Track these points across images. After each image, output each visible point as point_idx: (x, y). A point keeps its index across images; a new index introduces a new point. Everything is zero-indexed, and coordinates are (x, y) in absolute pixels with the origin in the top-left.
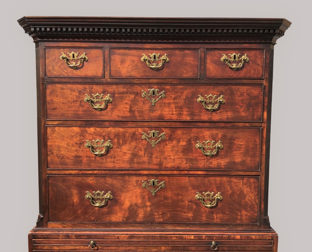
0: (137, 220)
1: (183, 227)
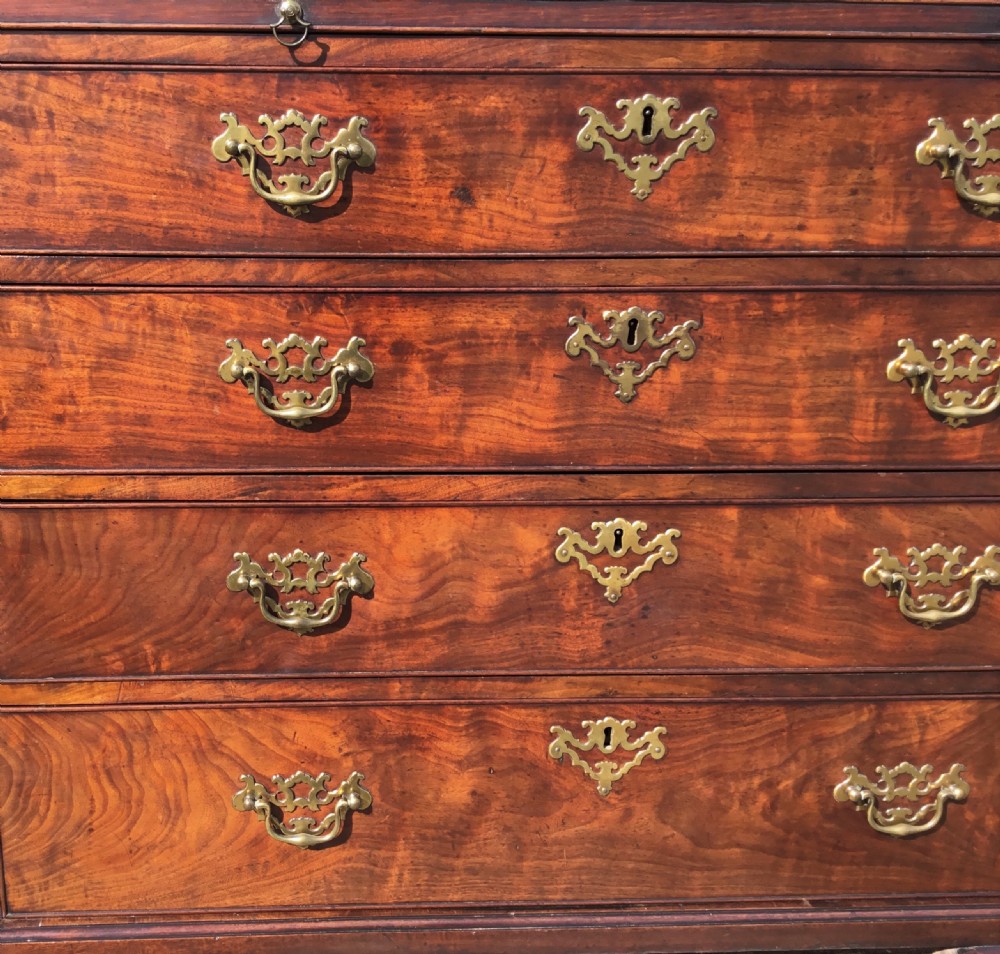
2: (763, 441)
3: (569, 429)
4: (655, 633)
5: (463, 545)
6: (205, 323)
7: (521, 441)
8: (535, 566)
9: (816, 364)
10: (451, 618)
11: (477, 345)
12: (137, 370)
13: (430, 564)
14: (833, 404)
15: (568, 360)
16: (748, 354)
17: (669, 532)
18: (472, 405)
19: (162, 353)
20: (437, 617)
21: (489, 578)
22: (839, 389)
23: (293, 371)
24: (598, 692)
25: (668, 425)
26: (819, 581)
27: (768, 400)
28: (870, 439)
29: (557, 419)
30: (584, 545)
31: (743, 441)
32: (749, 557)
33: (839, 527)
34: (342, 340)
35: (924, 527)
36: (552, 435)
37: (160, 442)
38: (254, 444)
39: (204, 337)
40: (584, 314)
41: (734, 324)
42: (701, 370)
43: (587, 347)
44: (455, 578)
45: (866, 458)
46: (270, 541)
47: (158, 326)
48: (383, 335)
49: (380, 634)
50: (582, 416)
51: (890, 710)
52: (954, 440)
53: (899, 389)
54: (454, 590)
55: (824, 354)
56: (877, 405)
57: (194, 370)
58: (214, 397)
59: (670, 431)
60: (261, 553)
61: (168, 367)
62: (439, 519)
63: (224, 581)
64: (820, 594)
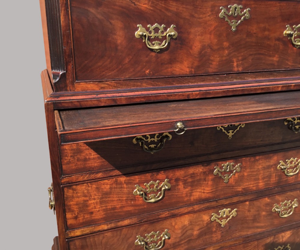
0: (210, 71)
1: (265, 77)
2: (254, 186)
3: (214, 191)
4: (232, 232)
5: (191, 222)
6: (130, 182)
7: (204, 196)
8: (206, 223)
9: (264, 168)
10: (188, 239)
11: (194, 176)
12: (112, 197)
13: (184, 228)
14: (267, 176)
15: (214, 176)
16: (251, 169)
17: (235, 209)
18: (193, 190)
19: (119, 192)
20: (185, 240)
21: (197, 228)
22: (268, 173)
23: (152, 190)
24: (220, 247)
25: (235, 187)
26: (264, 213)
27: (255, 178)
28: (274, 182)
29: (212, 190)
30: (217, 216)
31: (250, 187)
32: (250, 211)
33: (268, 201)
34: (163, 180)
35: (284, 198)
36: (211, 193)
37: (118, 213)
38: (142, 209)
39: (130, 186)
40: (218, 165)
41: (248, 163)
42: (242, 174)
43: (218, 173)
44: (189, 230)
45: (273, 186)
46: (145, 231)
47: (118, 185)
48: (173, 177)
49: (172, 246)
50: (217, 188)
51: (277, 236)
52: (289, 179)
53: (280, 171)
54: (189, 232)
55: (266, 166)
56: (275, 175)
57: (127, 194)
58: (132, 200)
59: (235, 188)
60: (143, 234)
61: (120, 194)
62: (186, 217)
63: (134, 243)
64: (264, 216)
